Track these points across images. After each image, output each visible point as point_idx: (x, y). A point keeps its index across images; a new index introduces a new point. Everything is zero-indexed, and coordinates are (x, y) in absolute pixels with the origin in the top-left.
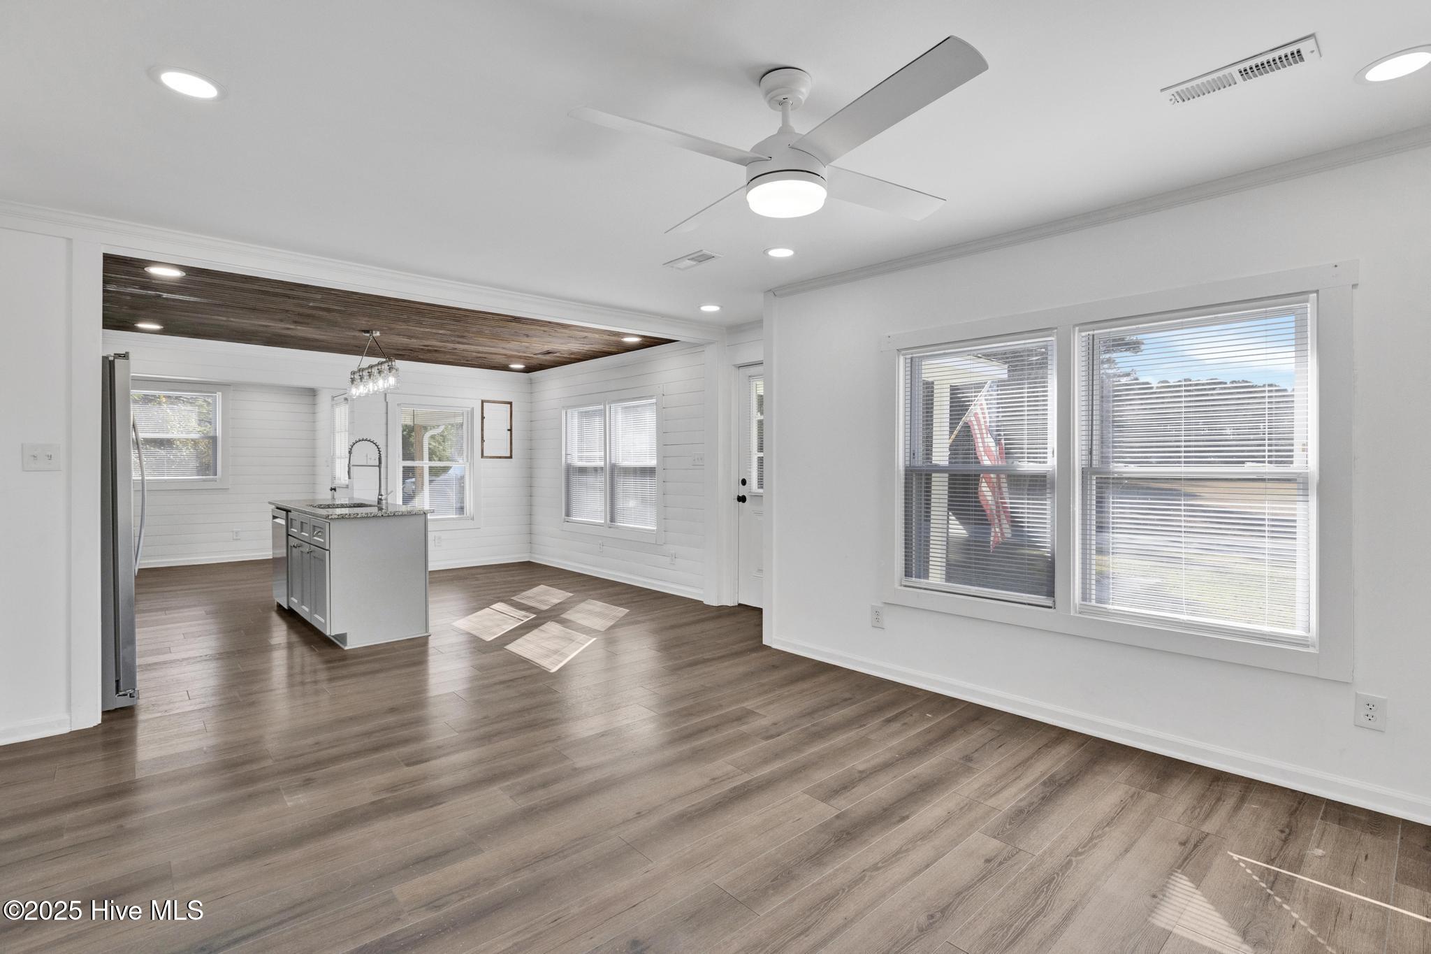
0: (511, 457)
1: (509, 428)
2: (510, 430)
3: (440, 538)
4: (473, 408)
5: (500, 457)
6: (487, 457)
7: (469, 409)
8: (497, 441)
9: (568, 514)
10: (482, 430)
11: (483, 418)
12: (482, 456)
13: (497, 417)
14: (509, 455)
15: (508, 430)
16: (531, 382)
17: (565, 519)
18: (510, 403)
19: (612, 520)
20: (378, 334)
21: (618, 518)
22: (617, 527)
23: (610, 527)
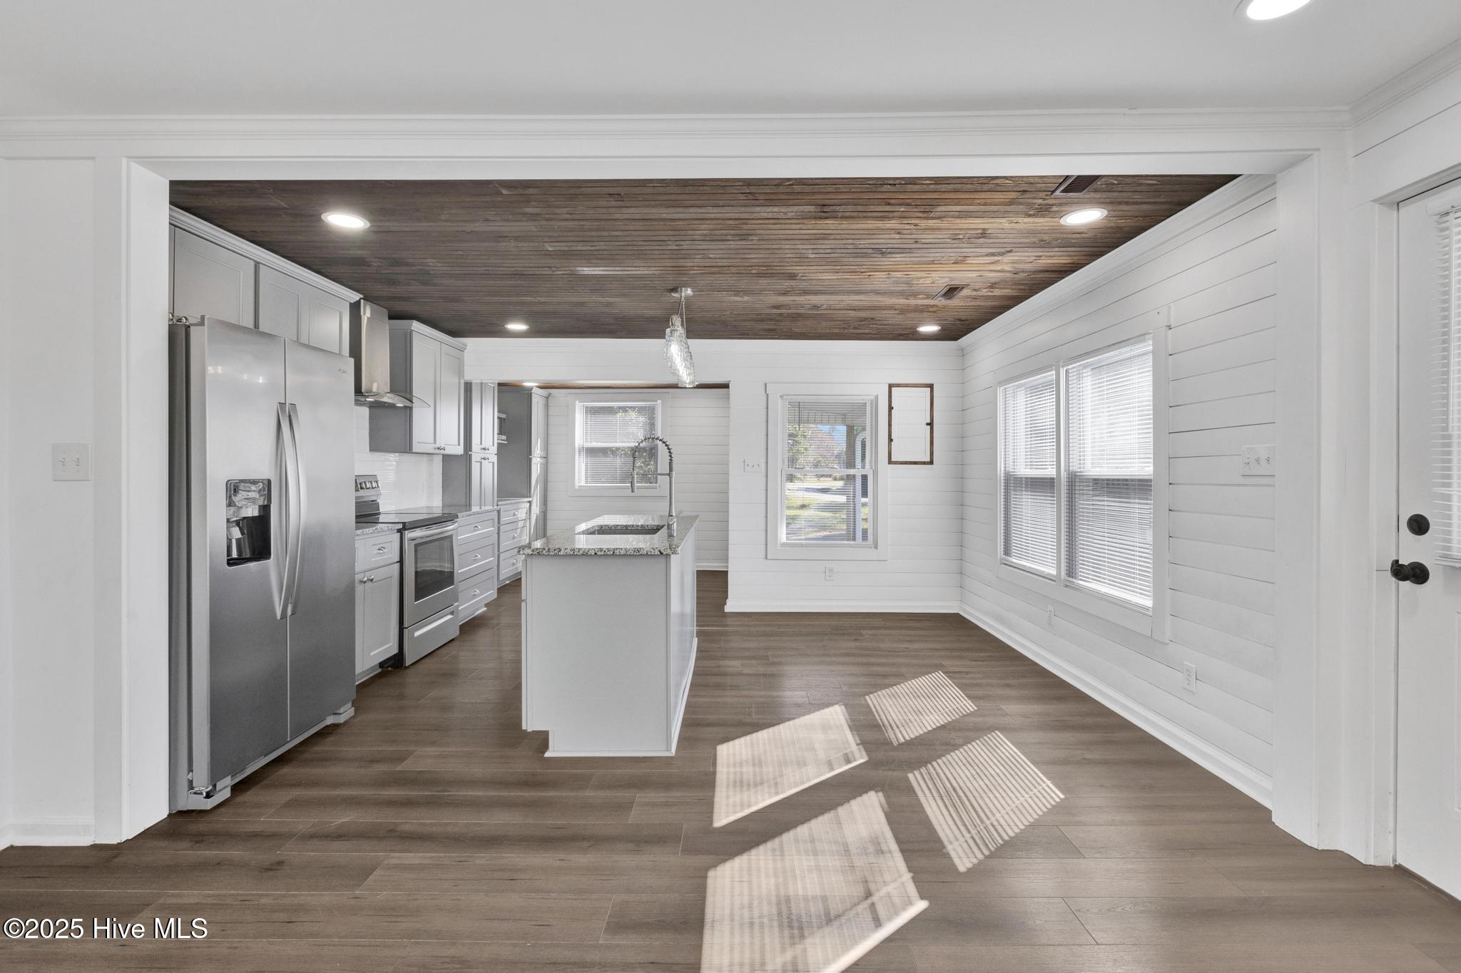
0: (931, 462)
1: (929, 422)
2: (931, 424)
3: (831, 570)
4: (877, 395)
5: (915, 463)
6: (896, 463)
7: (873, 398)
8: (911, 442)
9: (1007, 552)
10: (890, 425)
11: (891, 408)
12: (890, 462)
13: (911, 406)
14: (929, 460)
15: (928, 424)
16: (963, 353)
17: (1001, 559)
18: (931, 386)
19: (1071, 572)
20: (689, 291)
21: (1081, 570)
22: (1078, 589)
23: (1067, 586)
